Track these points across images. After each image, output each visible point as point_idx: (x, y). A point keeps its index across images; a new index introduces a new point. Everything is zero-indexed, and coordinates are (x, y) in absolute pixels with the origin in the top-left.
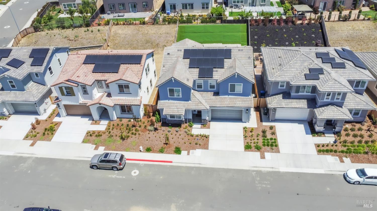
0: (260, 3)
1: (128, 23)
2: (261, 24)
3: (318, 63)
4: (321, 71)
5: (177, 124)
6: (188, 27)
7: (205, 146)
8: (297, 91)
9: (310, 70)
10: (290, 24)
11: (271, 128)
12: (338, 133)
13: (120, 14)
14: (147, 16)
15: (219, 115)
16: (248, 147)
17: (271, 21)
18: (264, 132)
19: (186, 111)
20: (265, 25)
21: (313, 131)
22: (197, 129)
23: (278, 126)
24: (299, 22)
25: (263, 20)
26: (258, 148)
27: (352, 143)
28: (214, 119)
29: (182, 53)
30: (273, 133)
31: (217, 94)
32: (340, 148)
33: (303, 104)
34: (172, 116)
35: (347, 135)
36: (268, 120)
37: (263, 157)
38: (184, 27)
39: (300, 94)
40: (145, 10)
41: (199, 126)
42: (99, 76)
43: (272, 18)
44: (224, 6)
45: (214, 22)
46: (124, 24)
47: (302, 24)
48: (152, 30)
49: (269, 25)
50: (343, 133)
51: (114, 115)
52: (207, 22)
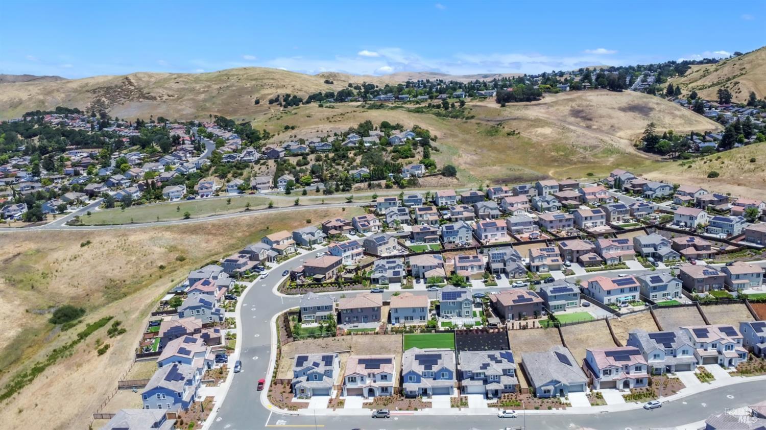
0: (465, 315)
1: (365, 332)
2: (464, 333)
3: (488, 361)
4: (488, 365)
5: (414, 397)
6: (412, 336)
7: (430, 407)
8: (477, 376)
9: (483, 364)
10: (485, 333)
11: (465, 397)
12: (500, 398)
13: (355, 324)
14: (377, 326)
15: (436, 392)
16: (452, 406)
17: (471, 331)
18: (461, 399)
19: (419, 388)
20: (467, 334)
21: (487, 398)
22: (425, 399)
23: (469, 396)
24: (491, 331)
25: (465, 331)
26: (458, 407)
27: (506, 401)
28: (434, 394)
29: (414, 357)
30: (466, 400)
31: (434, 379)
32: (499, 404)
33: (481, 382)
34: (411, 392)
35: (505, 398)
36: (464, 394)
37: (460, 410)
38: (408, 336)
39: (479, 377)
40: (374, 321)
41: (426, 398)
42: (370, 371)
43: (471, 329)
44: (437, 316)
45: (430, 332)
46: (362, 334)
47: (493, 332)
48: (383, 339)
49: (470, 333)
50: (502, 397)
51: (377, 393)
52: (425, 332)
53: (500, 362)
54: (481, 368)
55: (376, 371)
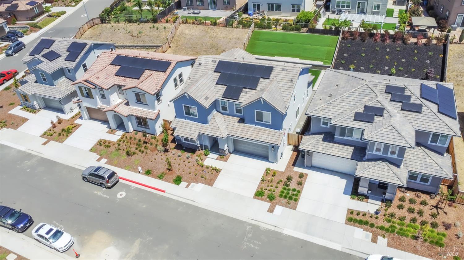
0: (372, 10)
1: (199, 22)
2: (358, 39)
4: (380, 112)
5: (192, 149)
6: (267, 33)
7: (210, 182)
8: (342, 134)
9: (366, 108)
10: (400, 42)
11: (301, 176)
12: (388, 202)
13: (196, 11)
14: (223, 15)
15: (241, 147)
16: (259, 194)
17: (372, 35)
18: (289, 179)
19: (200, 136)
20: (363, 40)
21: (355, 192)
22: (211, 160)
23: (312, 175)
24: (413, 40)
25: (361, 34)
26: (271, 198)
27: (402, 219)
28: (236, 151)
29: (215, 65)
30: (300, 184)
31: (242, 121)
32: (381, 222)
33: (349, 151)
34: (186, 139)
35: (400, 207)
36: (302, 166)
37: (271, 210)
39: (346, 138)
40: (226, 9)
41: (216, 156)
42: (120, 80)
43: (375, 31)
44: (323, 9)
45: (298, 30)
46: (193, 23)
47: (416, 43)
49: (368, 40)
50: (396, 202)
51: (130, 127)
52: (288, 30)
53: (417, 109)
54: (358, 117)
55: (129, 83)
